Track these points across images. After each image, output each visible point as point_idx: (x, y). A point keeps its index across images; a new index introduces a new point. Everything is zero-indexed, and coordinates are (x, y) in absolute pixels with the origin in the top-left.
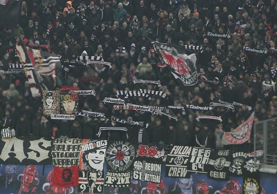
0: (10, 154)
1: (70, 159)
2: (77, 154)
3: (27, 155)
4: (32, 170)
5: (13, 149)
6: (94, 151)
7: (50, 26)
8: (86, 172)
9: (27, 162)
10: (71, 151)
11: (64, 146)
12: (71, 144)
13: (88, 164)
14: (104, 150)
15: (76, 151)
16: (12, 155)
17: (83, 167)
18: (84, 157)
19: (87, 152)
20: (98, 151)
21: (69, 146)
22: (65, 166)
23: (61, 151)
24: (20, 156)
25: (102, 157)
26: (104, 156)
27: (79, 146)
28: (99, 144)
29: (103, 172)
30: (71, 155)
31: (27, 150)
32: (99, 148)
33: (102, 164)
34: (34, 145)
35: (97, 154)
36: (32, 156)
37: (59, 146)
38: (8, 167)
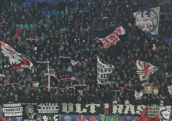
0: (128, 111)
1: (155, 114)
2: (158, 111)
3: (136, 112)
4: (138, 119)
5: (130, 109)
6: (165, 110)
7: (147, 55)
8: (161, 119)
9: (136, 115)
10: (155, 110)
11: (152, 108)
12: (155, 107)
13: (162, 116)
14: (170, 110)
15: (157, 110)
16: (129, 112)
17: (160, 117)
18: (161, 113)
19: (162, 111)
20: (167, 110)
21: (154, 108)
22: (152, 117)
23: (151, 110)
24: (133, 112)
25: (169, 113)
26: (170, 112)
27: (159, 108)
28: (168, 107)
29: (169, 120)
30: (155, 112)
31: (136, 109)
32: (167, 109)
33: (169, 116)
34: (139, 108)
35: (167, 112)
36: (138, 112)
37: (150, 108)
38: (127, 117)
